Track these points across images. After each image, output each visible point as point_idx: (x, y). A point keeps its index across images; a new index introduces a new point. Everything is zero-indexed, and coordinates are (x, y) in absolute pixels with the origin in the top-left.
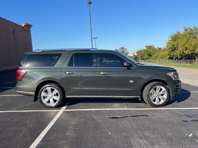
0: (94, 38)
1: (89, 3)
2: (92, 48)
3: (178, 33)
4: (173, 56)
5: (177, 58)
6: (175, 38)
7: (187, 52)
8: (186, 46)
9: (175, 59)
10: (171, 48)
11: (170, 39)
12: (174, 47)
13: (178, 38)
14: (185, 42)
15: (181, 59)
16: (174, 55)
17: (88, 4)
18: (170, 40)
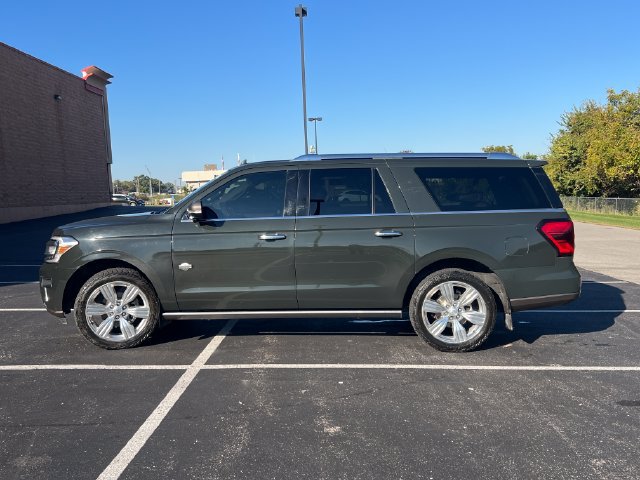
0: (311, 120)
1: (300, 13)
2: (307, 155)
3: (592, 110)
4: (570, 184)
5: (584, 192)
6: (579, 125)
7: (612, 173)
8: (612, 151)
9: (579, 194)
10: (565, 158)
11: (564, 128)
12: (575, 154)
13: (589, 127)
14: (607, 141)
15: (596, 194)
16: (574, 182)
17: (297, 15)
18: (562, 132)
